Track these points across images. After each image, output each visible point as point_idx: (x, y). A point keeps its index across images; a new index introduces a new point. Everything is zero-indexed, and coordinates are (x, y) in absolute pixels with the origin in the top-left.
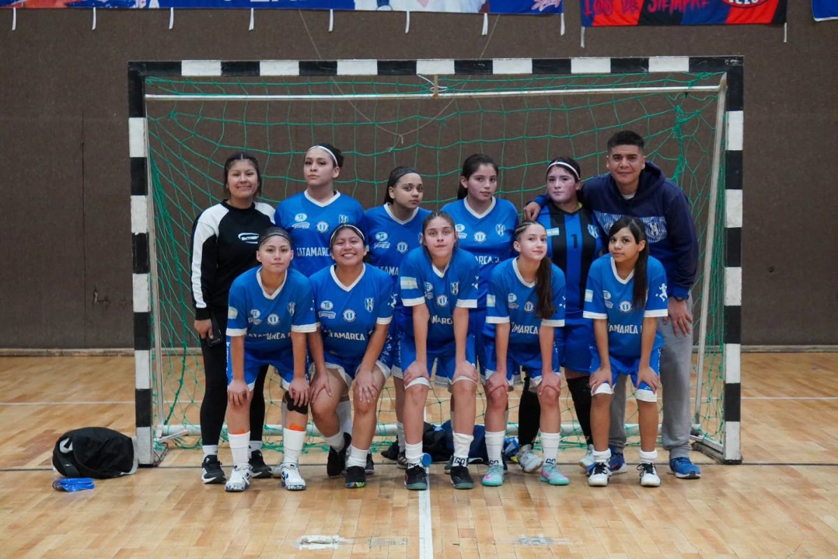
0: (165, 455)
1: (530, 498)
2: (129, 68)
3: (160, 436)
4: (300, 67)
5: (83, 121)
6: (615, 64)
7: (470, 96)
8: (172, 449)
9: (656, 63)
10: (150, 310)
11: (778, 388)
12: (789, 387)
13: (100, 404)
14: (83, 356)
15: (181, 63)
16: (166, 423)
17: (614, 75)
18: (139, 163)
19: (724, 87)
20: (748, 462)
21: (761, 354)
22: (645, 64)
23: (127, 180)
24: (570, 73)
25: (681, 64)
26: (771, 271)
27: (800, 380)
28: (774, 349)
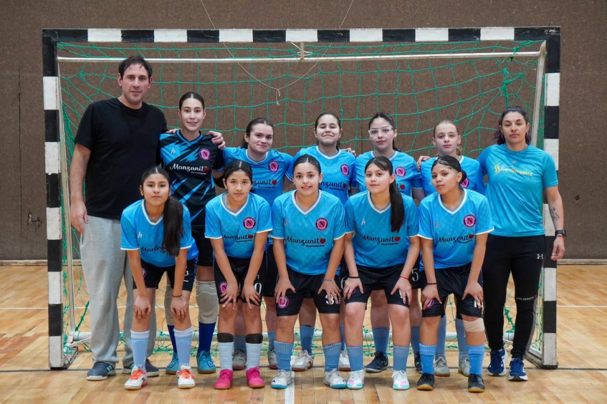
0: (75, 358)
1: (379, 400)
2: (43, 34)
3: (72, 341)
4: (188, 35)
5: (19, 75)
6: (453, 34)
7: (331, 60)
8: (82, 352)
9: (487, 32)
10: (61, 238)
11: (585, 298)
12: (593, 297)
13: (27, 310)
14: (20, 266)
15: (87, 31)
16: (77, 329)
17: (451, 43)
18: (52, 116)
19: (544, 53)
20: (562, 367)
21: (568, 266)
22: (478, 33)
23: (41, 128)
24: (415, 41)
25: (507, 34)
26: (577, 199)
27: (602, 290)
28: (579, 262)
